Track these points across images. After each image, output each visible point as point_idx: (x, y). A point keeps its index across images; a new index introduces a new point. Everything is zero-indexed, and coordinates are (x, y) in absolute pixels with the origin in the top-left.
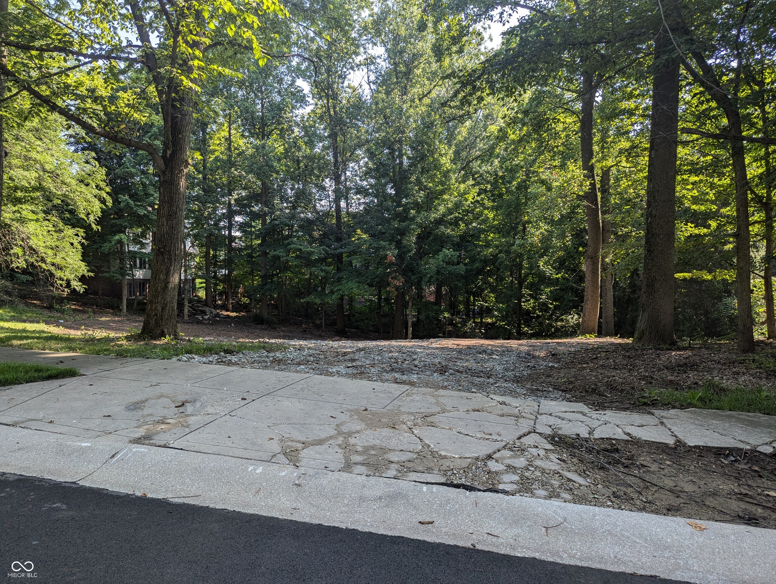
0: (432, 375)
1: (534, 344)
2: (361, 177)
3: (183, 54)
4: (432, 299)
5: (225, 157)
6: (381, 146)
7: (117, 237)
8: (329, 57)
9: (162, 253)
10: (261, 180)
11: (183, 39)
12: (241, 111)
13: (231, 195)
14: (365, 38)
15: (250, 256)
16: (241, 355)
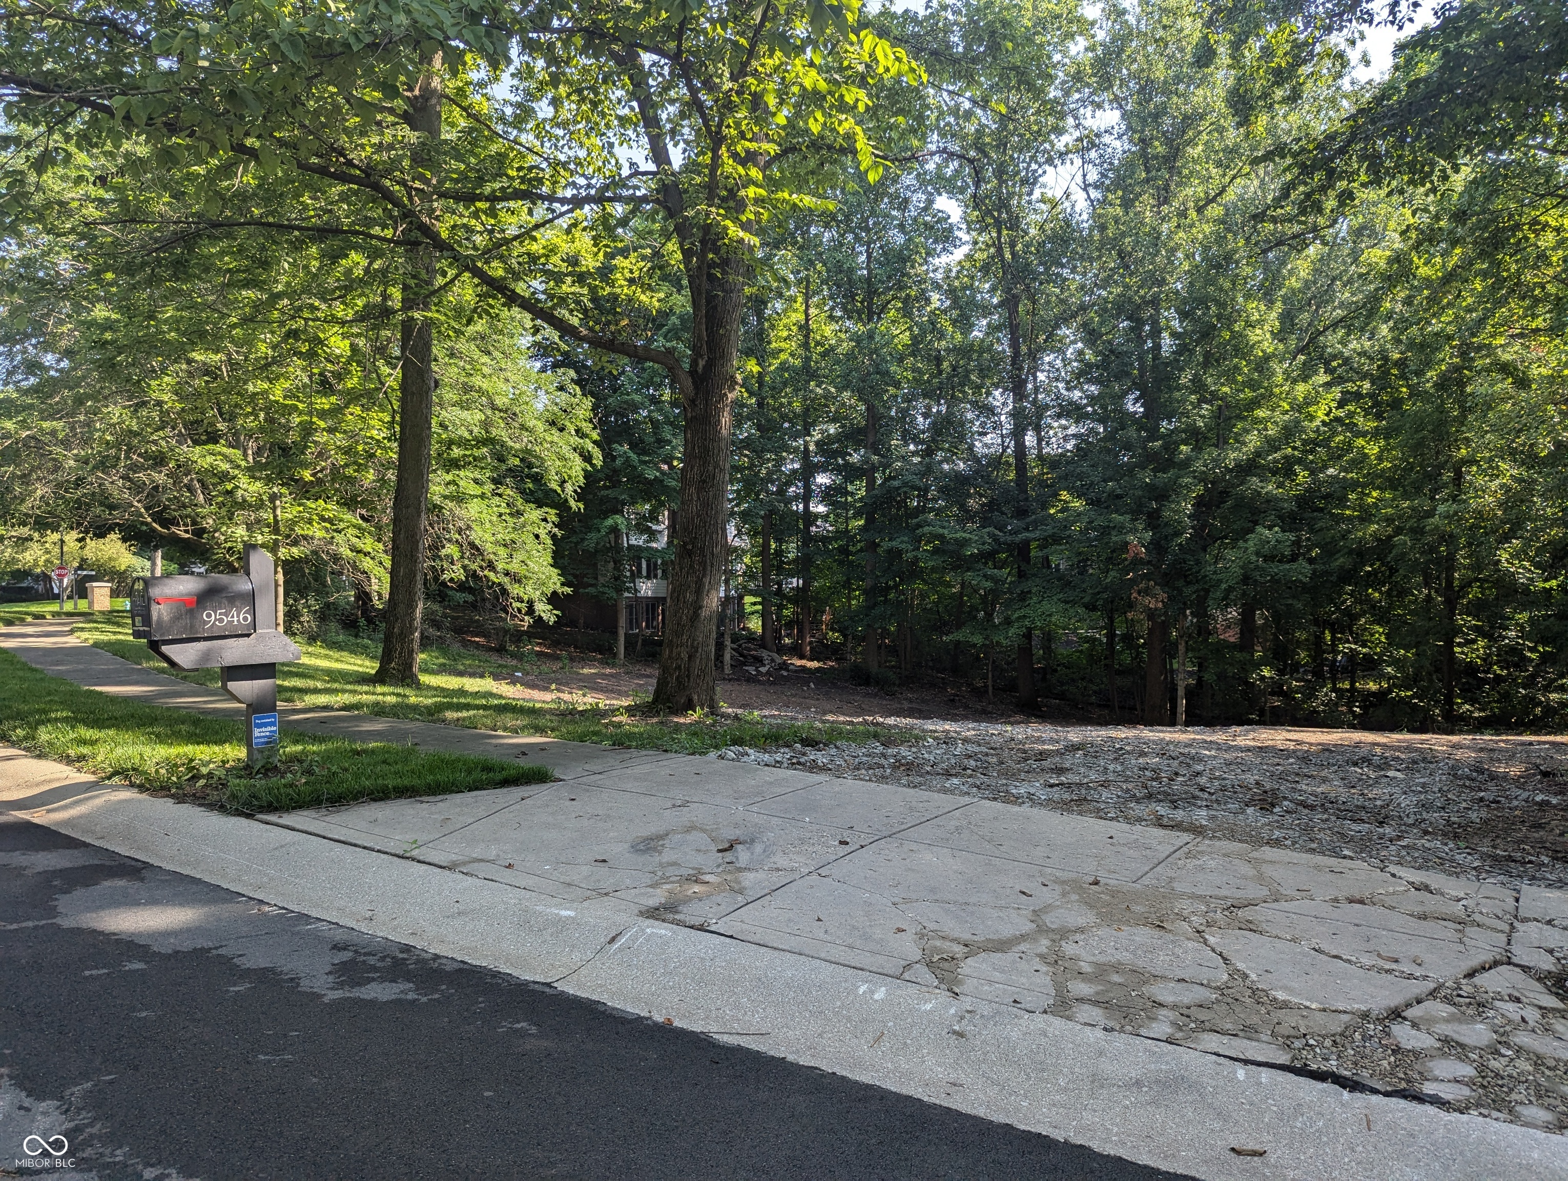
0: (1243, 812)
1: (1492, 745)
2: (1068, 383)
3: (727, 177)
4: (1232, 636)
5: (798, 362)
6: (1112, 316)
7: (609, 522)
8: (1002, 145)
9: (690, 554)
10: (866, 402)
11: (728, 150)
12: (828, 271)
13: (809, 434)
14: (1077, 96)
15: (844, 551)
16: (833, 751)
